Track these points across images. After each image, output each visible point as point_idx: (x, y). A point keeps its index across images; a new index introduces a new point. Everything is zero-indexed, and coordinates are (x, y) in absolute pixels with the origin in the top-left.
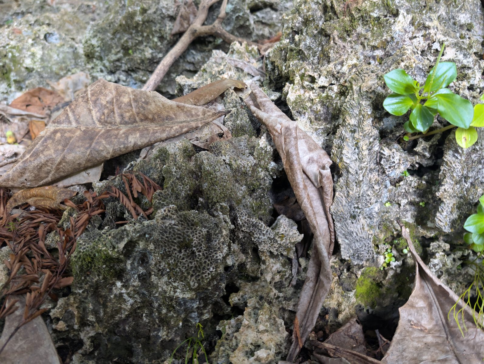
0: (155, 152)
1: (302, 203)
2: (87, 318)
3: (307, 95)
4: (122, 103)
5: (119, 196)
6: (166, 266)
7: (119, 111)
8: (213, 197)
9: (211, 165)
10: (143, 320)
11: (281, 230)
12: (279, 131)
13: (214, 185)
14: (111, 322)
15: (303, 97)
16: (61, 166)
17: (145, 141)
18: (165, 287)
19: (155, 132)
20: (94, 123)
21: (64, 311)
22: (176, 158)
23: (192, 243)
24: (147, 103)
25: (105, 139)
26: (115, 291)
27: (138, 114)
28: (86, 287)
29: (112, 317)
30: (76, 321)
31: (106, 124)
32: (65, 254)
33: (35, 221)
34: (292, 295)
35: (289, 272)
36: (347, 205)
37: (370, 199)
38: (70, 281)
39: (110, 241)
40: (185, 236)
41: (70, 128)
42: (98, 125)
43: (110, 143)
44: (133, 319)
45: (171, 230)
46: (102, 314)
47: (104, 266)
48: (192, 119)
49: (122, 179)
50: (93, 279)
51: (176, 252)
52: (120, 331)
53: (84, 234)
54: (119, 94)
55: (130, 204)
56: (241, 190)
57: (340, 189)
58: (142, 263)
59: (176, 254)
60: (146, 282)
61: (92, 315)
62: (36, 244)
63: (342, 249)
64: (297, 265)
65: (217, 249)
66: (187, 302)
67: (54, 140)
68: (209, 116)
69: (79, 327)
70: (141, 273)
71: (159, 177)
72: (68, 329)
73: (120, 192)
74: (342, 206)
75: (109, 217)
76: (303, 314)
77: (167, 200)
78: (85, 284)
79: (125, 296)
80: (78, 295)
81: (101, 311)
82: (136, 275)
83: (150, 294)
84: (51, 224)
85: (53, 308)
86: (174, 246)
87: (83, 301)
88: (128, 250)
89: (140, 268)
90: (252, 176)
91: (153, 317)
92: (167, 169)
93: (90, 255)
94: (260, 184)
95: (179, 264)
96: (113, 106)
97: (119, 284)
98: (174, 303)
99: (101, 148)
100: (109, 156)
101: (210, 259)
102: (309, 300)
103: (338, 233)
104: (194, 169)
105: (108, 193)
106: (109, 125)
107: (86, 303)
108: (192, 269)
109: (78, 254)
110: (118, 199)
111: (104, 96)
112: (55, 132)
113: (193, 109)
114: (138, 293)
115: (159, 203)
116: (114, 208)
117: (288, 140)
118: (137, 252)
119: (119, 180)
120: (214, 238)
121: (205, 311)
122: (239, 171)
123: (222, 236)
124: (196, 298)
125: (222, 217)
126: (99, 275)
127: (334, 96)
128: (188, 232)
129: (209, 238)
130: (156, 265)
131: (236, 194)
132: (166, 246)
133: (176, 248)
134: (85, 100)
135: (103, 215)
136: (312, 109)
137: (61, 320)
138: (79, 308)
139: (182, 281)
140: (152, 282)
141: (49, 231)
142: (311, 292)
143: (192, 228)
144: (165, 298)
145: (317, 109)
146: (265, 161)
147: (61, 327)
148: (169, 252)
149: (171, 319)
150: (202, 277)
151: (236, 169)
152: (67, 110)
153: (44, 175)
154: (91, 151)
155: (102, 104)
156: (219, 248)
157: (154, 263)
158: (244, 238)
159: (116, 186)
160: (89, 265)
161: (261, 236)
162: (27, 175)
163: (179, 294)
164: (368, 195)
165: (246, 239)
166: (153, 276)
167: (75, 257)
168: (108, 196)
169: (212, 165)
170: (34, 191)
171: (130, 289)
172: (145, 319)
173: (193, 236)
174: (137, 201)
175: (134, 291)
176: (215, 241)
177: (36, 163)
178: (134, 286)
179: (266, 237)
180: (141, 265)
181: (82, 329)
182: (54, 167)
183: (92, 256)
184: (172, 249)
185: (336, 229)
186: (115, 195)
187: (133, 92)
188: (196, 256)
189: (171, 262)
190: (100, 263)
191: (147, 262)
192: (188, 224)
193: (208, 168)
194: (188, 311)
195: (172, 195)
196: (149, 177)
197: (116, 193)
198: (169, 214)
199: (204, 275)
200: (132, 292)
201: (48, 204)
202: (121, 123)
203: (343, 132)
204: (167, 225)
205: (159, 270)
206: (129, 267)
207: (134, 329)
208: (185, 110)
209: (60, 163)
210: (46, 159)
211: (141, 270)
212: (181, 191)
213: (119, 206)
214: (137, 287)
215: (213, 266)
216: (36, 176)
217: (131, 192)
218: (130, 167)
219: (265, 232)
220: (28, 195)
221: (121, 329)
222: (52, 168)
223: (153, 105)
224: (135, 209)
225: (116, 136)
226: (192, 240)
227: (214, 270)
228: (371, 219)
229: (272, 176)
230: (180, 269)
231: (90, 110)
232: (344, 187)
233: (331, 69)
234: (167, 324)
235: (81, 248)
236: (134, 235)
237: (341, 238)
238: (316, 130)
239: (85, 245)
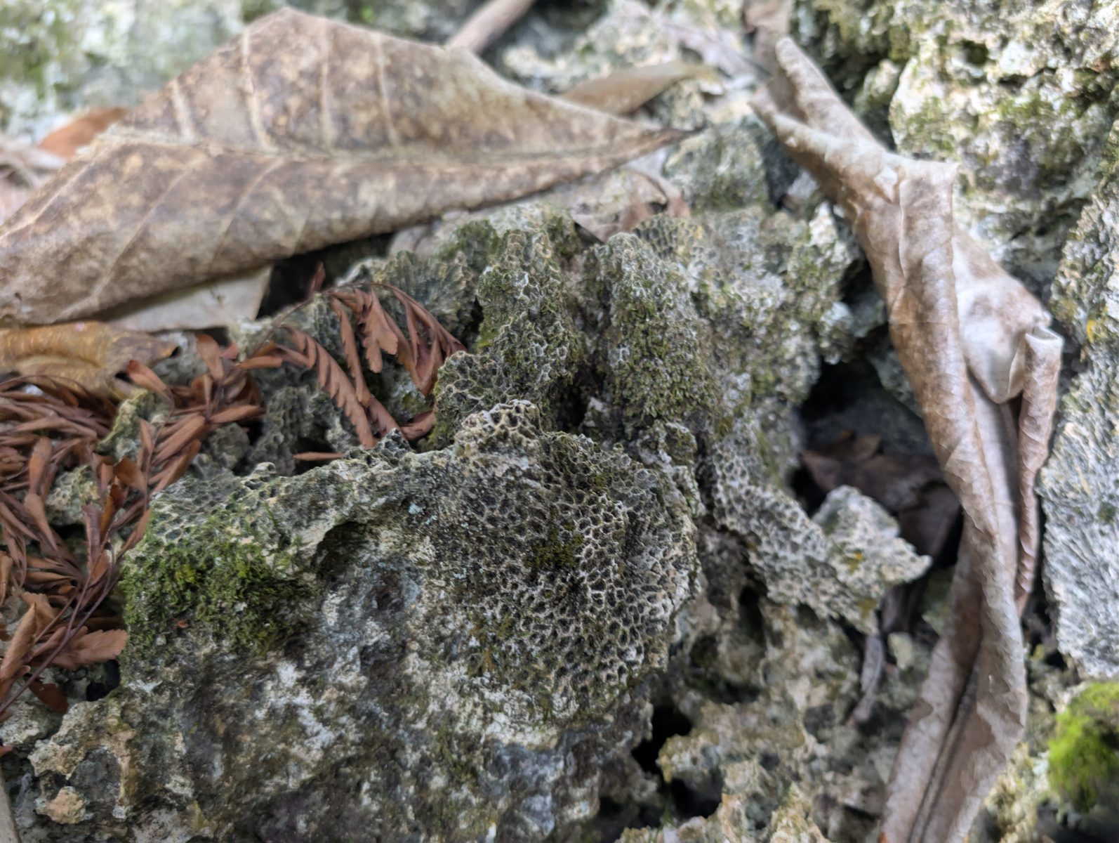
0: (444, 236)
1: (951, 449)
2: (163, 781)
3: (959, 98)
4: (346, 77)
5: (316, 365)
6: (470, 626)
7: (336, 104)
8: (644, 399)
9: (648, 285)
10: (358, 801)
11: (856, 539)
12: (889, 192)
13: (651, 357)
14: (248, 798)
15: (943, 107)
16: (134, 261)
17: (412, 204)
18: (453, 701)
19: (444, 181)
20: (252, 136)
21: (81, 751)
22: (529, 245)
23: (579, 550)
24: (429, 82)
25: (285, 186)
26: (274, 697)
27: (397, 116)
28: (170, 673)
29: (254, 782)
30: (122, 790)
31: (292, 144)
32: (108, 546)
33: (26, 427)
34: (851, 751)
35: (852, 676)
36: (1099, 469)
38: (112, 644)
39: (272, 515)
40: (558, 522)
41: (173, 145)
42: (266, 146)
43: (299, 201)
44: (326, 796)
45: (512, 496)
46: (218, 773)
47: (242, 606)
48: (572, 147)
49: (331, 308)
50: (196, 646)
51: (517, 579)
52: (277, 832)
53: (180, 482)
54: (341, 51)
55: (351, 396)
56: (735, 386)
57: (1079, 414)
58: (381, 607)
59: (515, 586)
60: (383, 676)
61: (184, 774)
62: (16, 503)
63: (1063, 620)
64: (880, 656)
65: (654, 583)
66: (524, 757)
67: (117, 174)
68: (628, 140)
69: (135, 809)
70: (371, 642)
71: (459, 313)
72: (90, 815)
73: (322, 352)
74: (1086, 471)
75: (274, 435)
76: (904, 829)
77: (489, 391)
78: (168, 664)
79: (307, 718)
80: (138, 700)
81: (218, 762)
82: (355, 650)
83: (398, 717)
84: (76, 442)
85: (45, 736)
86: (513, 557)
87: (153, 724)
88: (333, 555)
89: (371, 624)
90: (763, 347)
91: (396, 798)
92: (498, 279)
93: (193, 562)
94: (779, 381)
95: (520, 625)
96: (318, 84)
97: (288, 673)
98: (478, 759)
99: (268, 215)
100: (290, 246)
101: (631, 615)
102: (926, 781)
103: (1054, 562)
104: (581, 299)
105: (279, 352)
106: (301, 148)
107: (163, 730)
108: (566, 650)
109: (149, 551)
110: (308, 376)
111: (293, 52)
112: (125, 152)
113: (576, 115)
114: (353, 711)
115: (461, 397)
116: (294, 410)
117: (920, 224)
118: (365, 566)
119: (320, 308)
120: (646, 542)
121: (578, 793)
122: (727, 323)
123: (677, 538)
124: (557, 747)
125: (669, 470)
126: (218, 637)
127: (1057, 105)
128: (567, 508)
129: (631, 541)
130: (428, 619)
131: (720, 399)
132: (479, 554)
133: (519, 563)
134: (231, 61)
135: (254, 427)
136: (971, 148)
137: (69, 783)
138: (139, 747)
139: (523, 689)
140: (408, 677)
141: (68, 463)
142: (934, 755)
143: (580, 497)
144: (447, 738)
145: (987, 148)
146: (817, 299)
147: (65, 810)
148: (491, 575)
149: (459, 810)
150: (597, 680)
151: (719, 315)
152: (170, 90)
153: (74, 286)
154: (235, 221)
155: (282, 80)
156: (662, 580)
157: (424, 611)
158: (720, 552)
159: (307, 332)
160: (188, 595)
161: (786, 553)
162: (22, 281)
163: (501, 730)
165: (725, 555)
166: (412, 658)
167: (140, 560)
168: (277, 361)
169: (651, 284)
170: (41, 337)
171: (327, 694)
172: (366, 800)
173: (582, 526)
174: (378, 386)
175: (341, 701)
176: (652, 554)
177: (52, 242)
178: (341, 687)
179: (800, 557)
180: (375, 614)
181: (144, 816)
182: (111, 262)
183: (201, 564)
184: (503, 568)
185: (1047, 549)
186: (301, 358)
187: (386, 45)
188: (584, 601)
189: (489, 613)
190: (229, 594)
191: (399, 607)
192: (567, 478)
193: (639, 291)
194: (521, 789)
195: (506, 372)
196: (427, 308)
197: (305, 353)
198: (512, 431)
199: (603, 675)
200: (332, 707)
201: (78, 377)
202: (338, 144)
203: (1107, 218)
204: (499, 474)
205: (441, 639)
206: (331, 618)
207: (326, 829)
208: (550, 117)
209: (130, 252)
210: (86, 232)
211: (375, 633)
212: (541, 362)
213: (311, 399)
214: (353, 690)
215: (639, 642)
216: (51, 286)
217: (361, 351)
218: (358, 278)
220: (22, 347)
221: (280, 825)
222: (103, 263)
223: (449, 91)
224: (368, 412)
225: (320, 181)
226: (579, 539)
227: (641, 659)
229: (821, 356)
230: (520, 642)
231: (243, 95)
232: (1095, 406)
233: (1049, 19)
234: (444, 825)
235: (163, 530)
236: (366, 499)
237: (1065, 580)
238: (983, 214)
239: (178, 521)
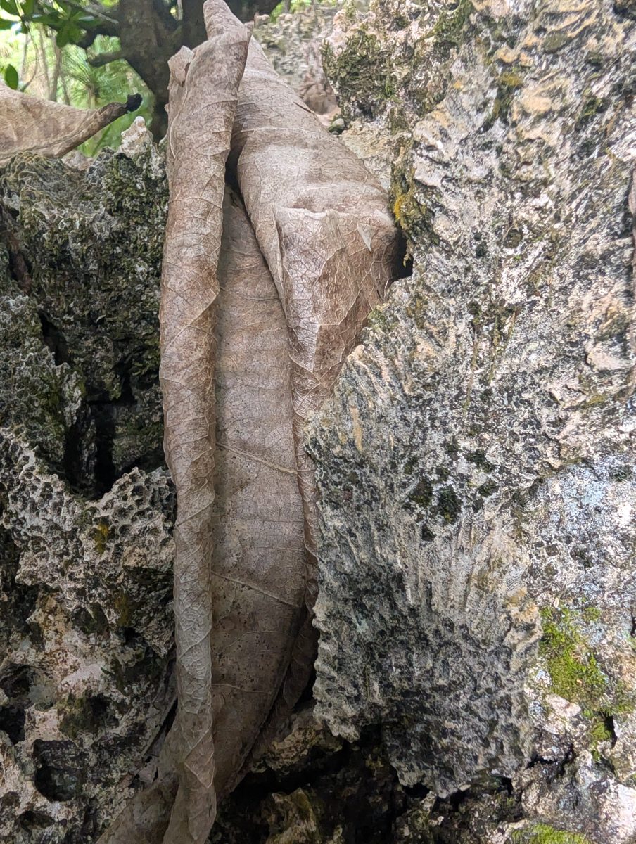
12: (182, 73)
37: (559, 423)
113: (61, 112)
164: (552, 402)
208: (43, 117)
219: (36, 496)
228: (587, 564)
237: (330, 595)
